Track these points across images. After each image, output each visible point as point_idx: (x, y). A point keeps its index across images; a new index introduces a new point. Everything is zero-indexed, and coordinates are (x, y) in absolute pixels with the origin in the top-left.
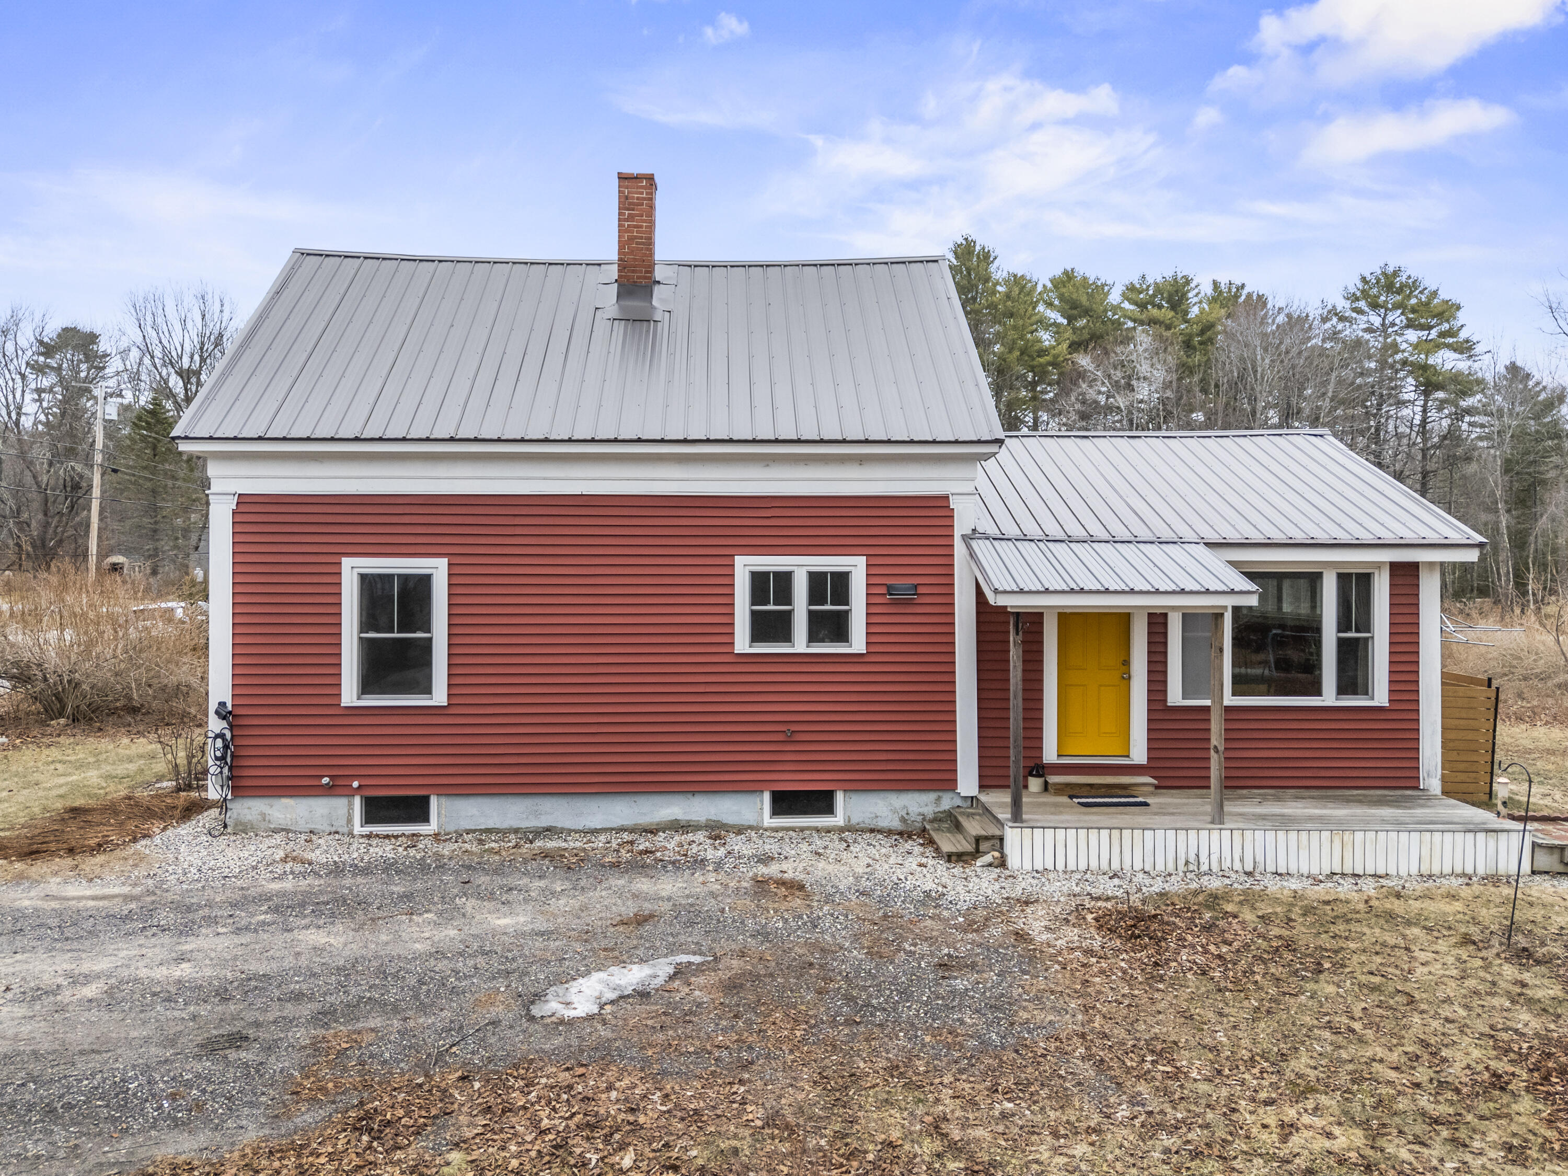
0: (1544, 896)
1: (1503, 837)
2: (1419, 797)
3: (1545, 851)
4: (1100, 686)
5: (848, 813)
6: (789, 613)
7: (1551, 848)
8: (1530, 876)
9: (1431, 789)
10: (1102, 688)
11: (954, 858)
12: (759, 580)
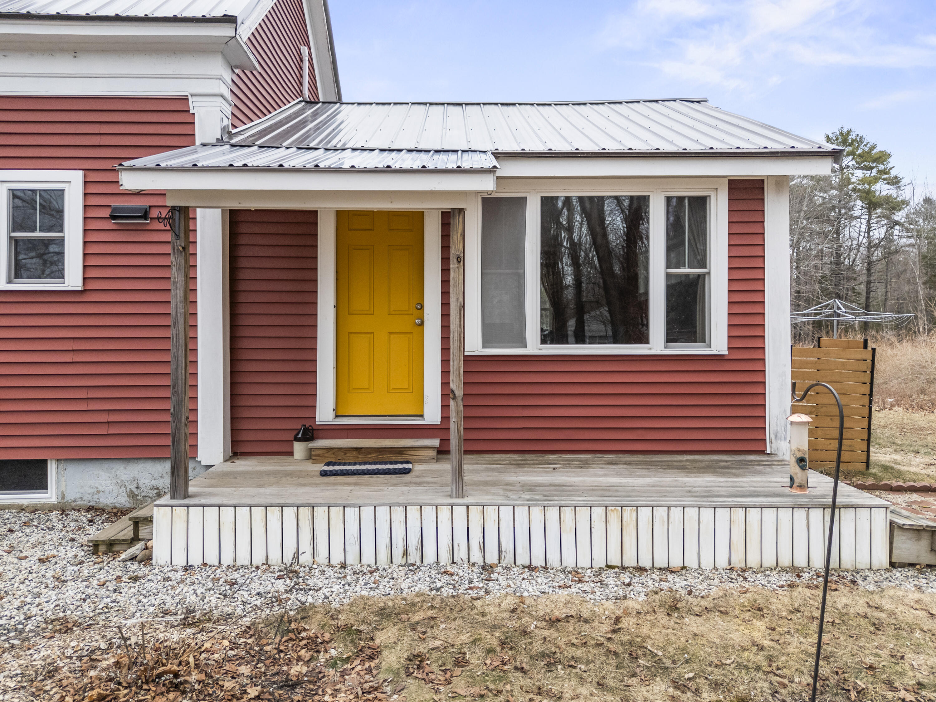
0: (901, 608)
1: (863, 514)
2: (759, 463)
3: (909, 534)
4: (390, 334)
5: (63, 489)
7: (918, 531)
8: (887, 570)
9: (780, 454)
10: (392, 336)
11: (102, 548)
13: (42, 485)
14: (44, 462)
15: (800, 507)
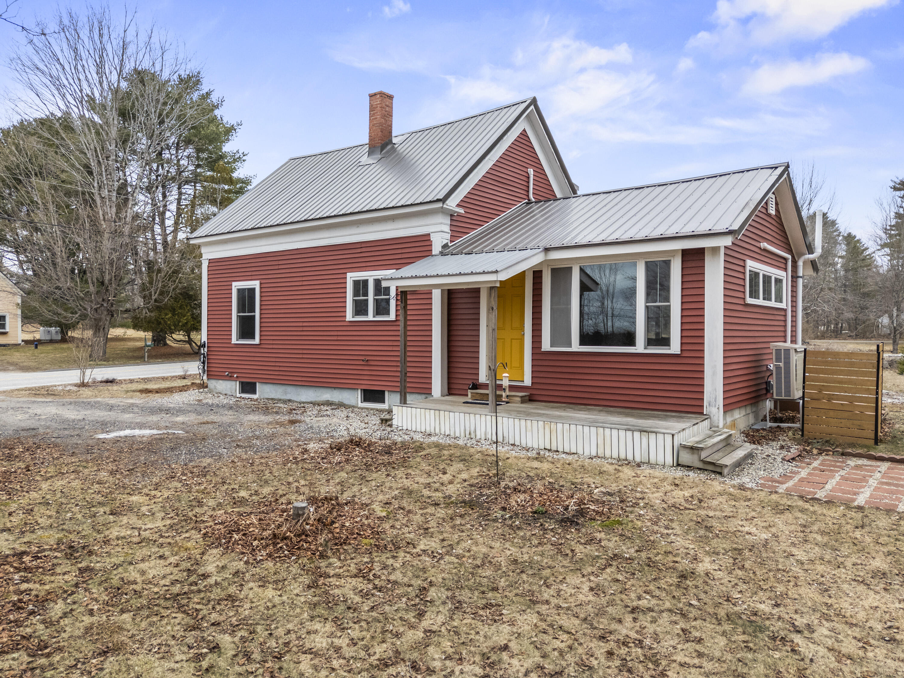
3: (688, 450)
4: (512, 339)
5: (390, 404)
6: (367, 300)
7: (692, 449)
9: (712, 415)
10: (513, 341)
12: (356, 283)
13: (383, 401)
14: (383, 392)
15: (629, 430)
